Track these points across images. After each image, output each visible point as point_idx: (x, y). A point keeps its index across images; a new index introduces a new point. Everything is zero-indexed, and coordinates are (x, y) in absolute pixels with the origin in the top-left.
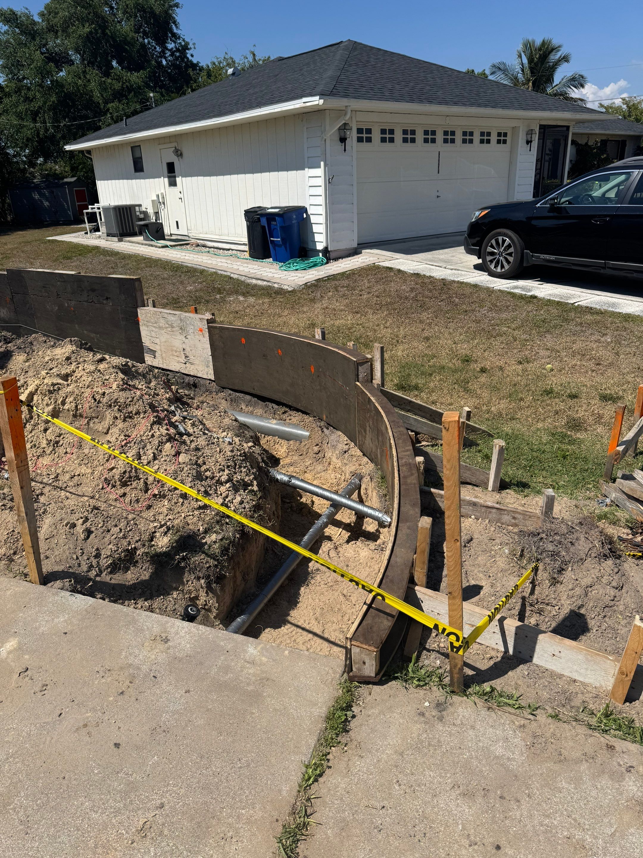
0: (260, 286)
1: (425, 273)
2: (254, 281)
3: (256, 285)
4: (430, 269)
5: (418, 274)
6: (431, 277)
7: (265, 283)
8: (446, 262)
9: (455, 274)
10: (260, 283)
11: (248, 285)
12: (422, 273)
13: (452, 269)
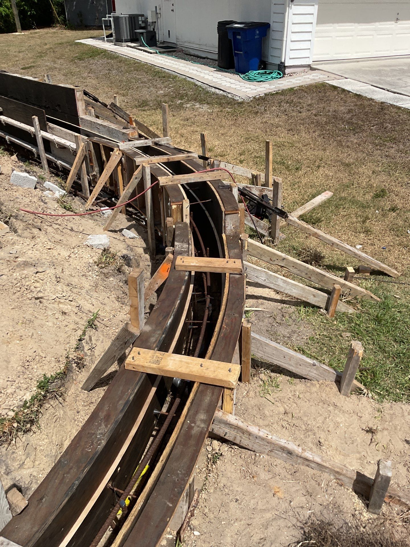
0: (217, 94)
1: (366, 95)
2: (213, 90)
3: (214, 94)
4: (374, 91)
5: (359, 95)
6: (371, 99)
7: (222, 92)
8: (390, 85)
9: (396, 98)
10: (217, 91)
11: (208, 92)
12: (364, 95)
13: (395, 93)
